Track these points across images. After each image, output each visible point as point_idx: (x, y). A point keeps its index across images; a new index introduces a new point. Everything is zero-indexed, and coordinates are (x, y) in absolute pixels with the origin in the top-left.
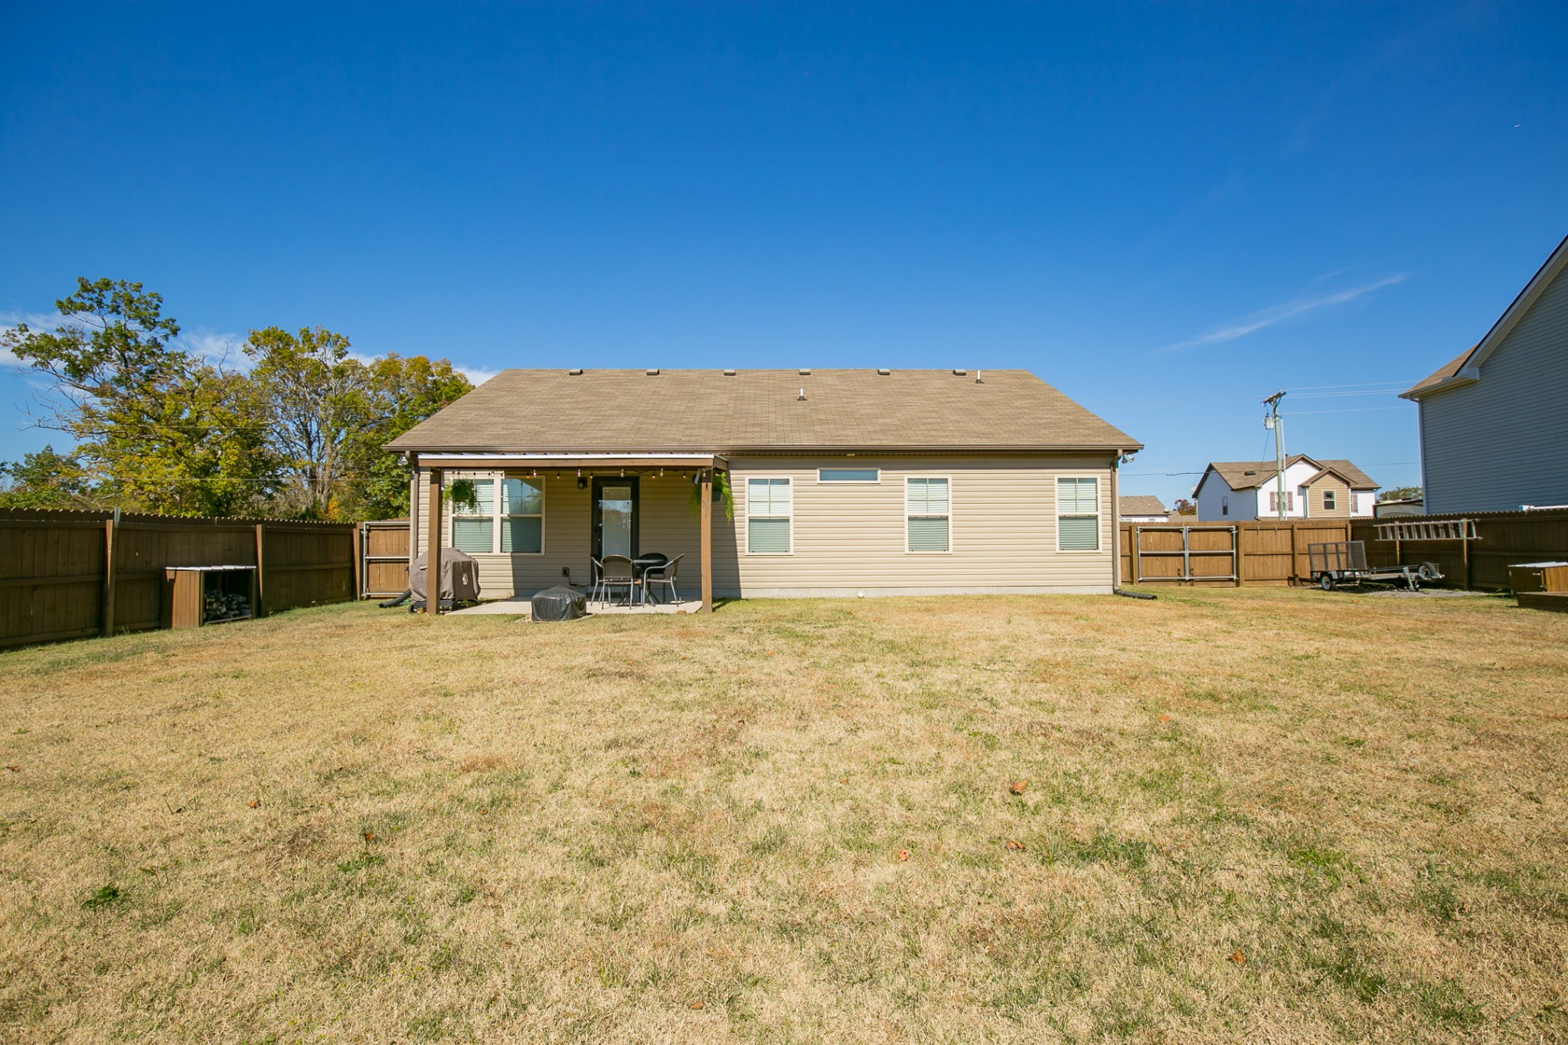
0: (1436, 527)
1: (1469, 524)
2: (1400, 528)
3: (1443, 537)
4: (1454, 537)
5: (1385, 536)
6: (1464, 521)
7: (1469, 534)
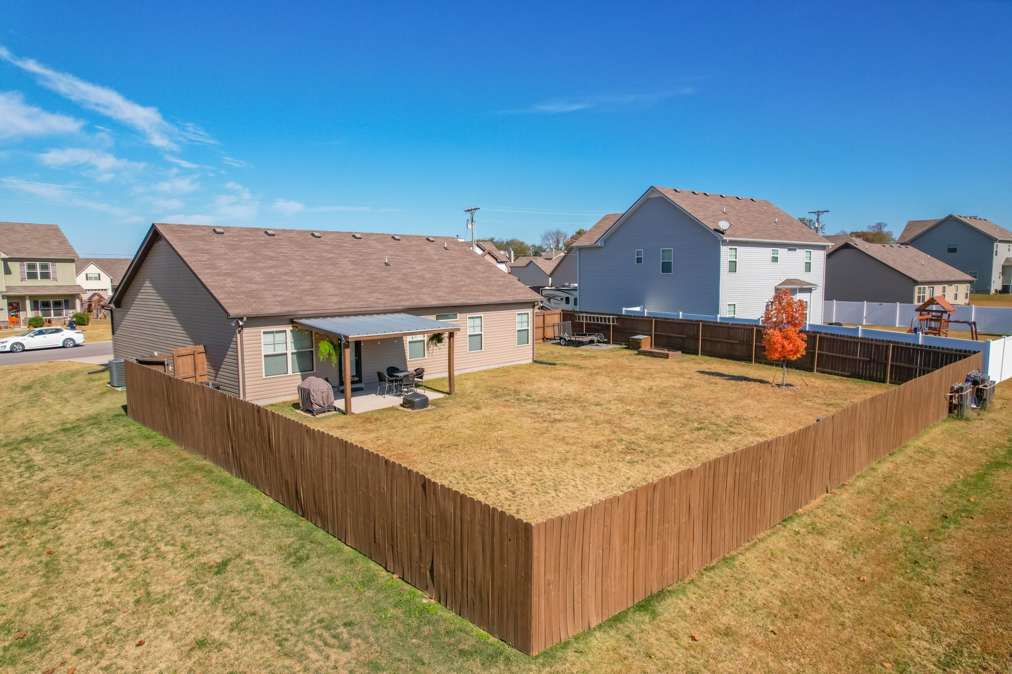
0: (601, 318)
1: (613, 318)
2: (586, 317)
3: (603, 323)
4: (607, 323)
5: (579, 319)
6: (612, 317)
7: (613, 322)
